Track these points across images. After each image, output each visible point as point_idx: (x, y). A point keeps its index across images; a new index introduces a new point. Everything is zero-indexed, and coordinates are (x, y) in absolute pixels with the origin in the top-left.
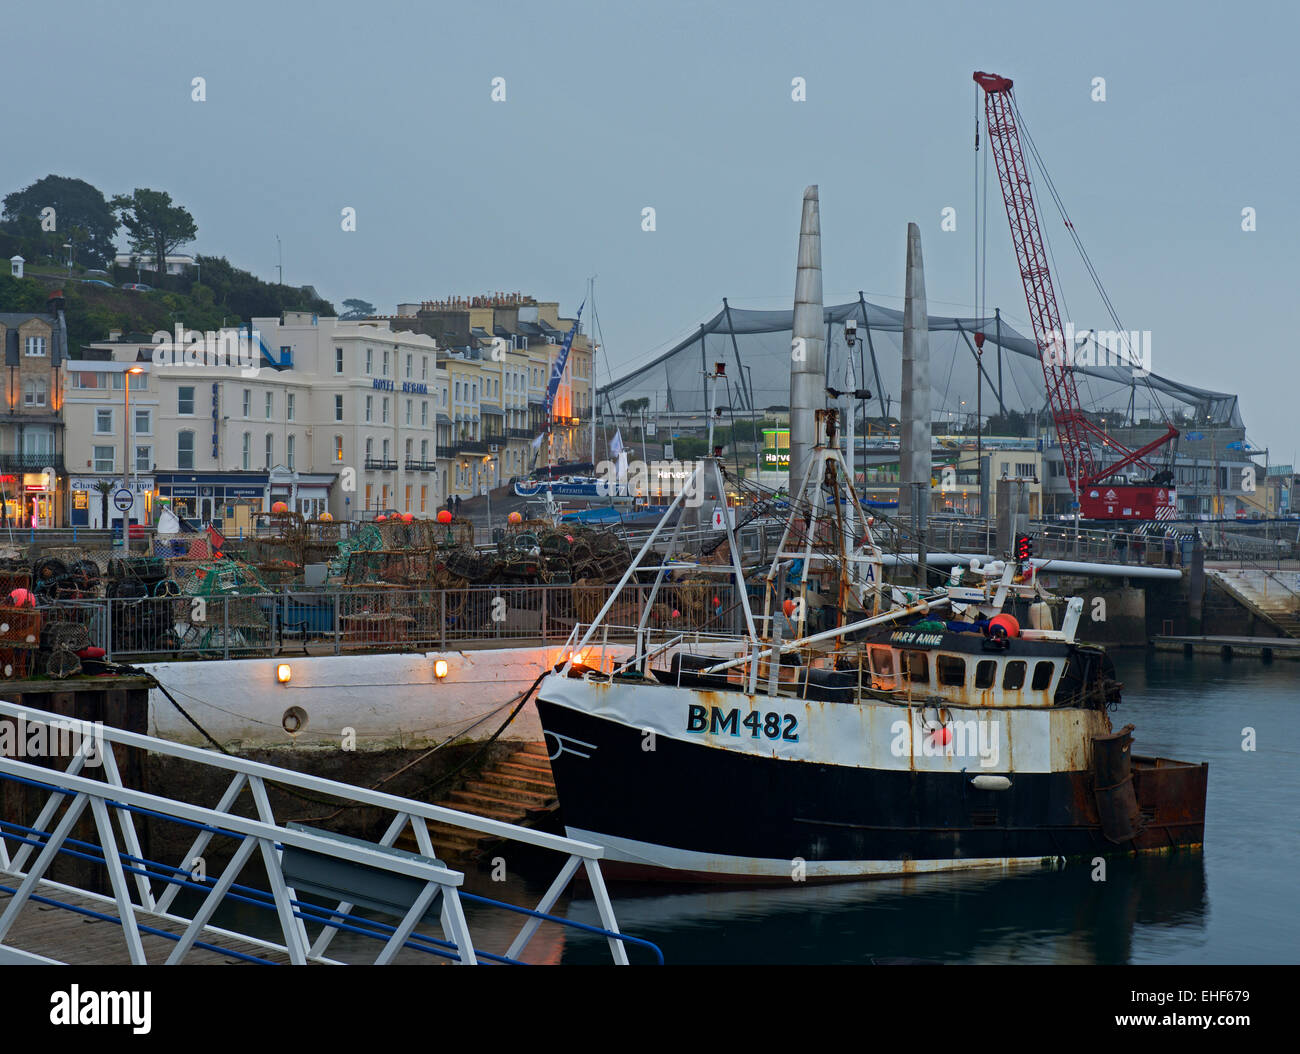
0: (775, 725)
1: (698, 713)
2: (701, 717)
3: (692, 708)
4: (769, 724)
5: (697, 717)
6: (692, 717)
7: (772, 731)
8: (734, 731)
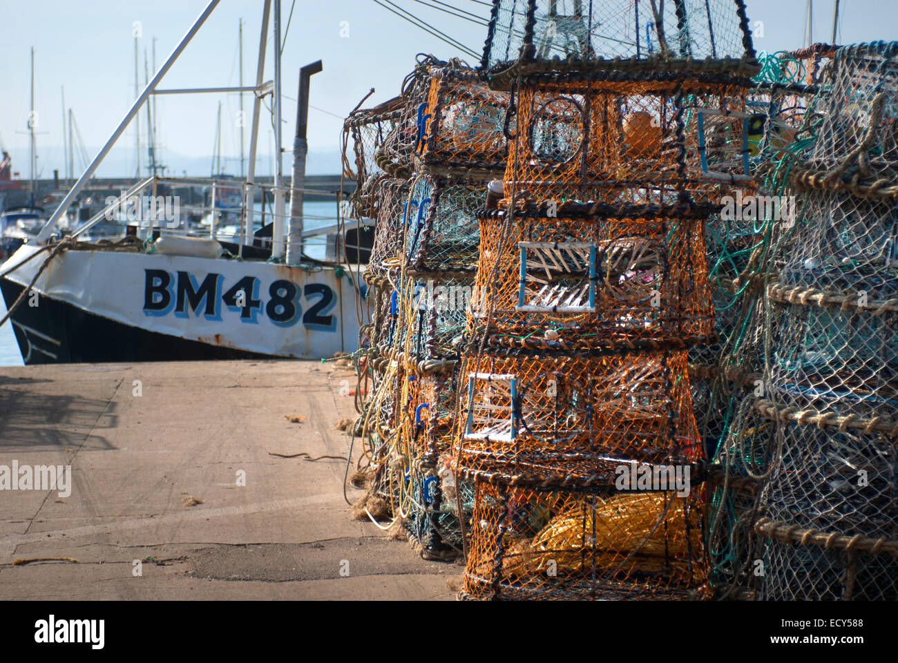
0: (287, 302)
1: (159, 284)
2: (161, 289)
3: (150, 274)
4: (275, 300)
5: (157, 289)
6: (150, 290)
7: (281, 310)
8: (210, 310)
